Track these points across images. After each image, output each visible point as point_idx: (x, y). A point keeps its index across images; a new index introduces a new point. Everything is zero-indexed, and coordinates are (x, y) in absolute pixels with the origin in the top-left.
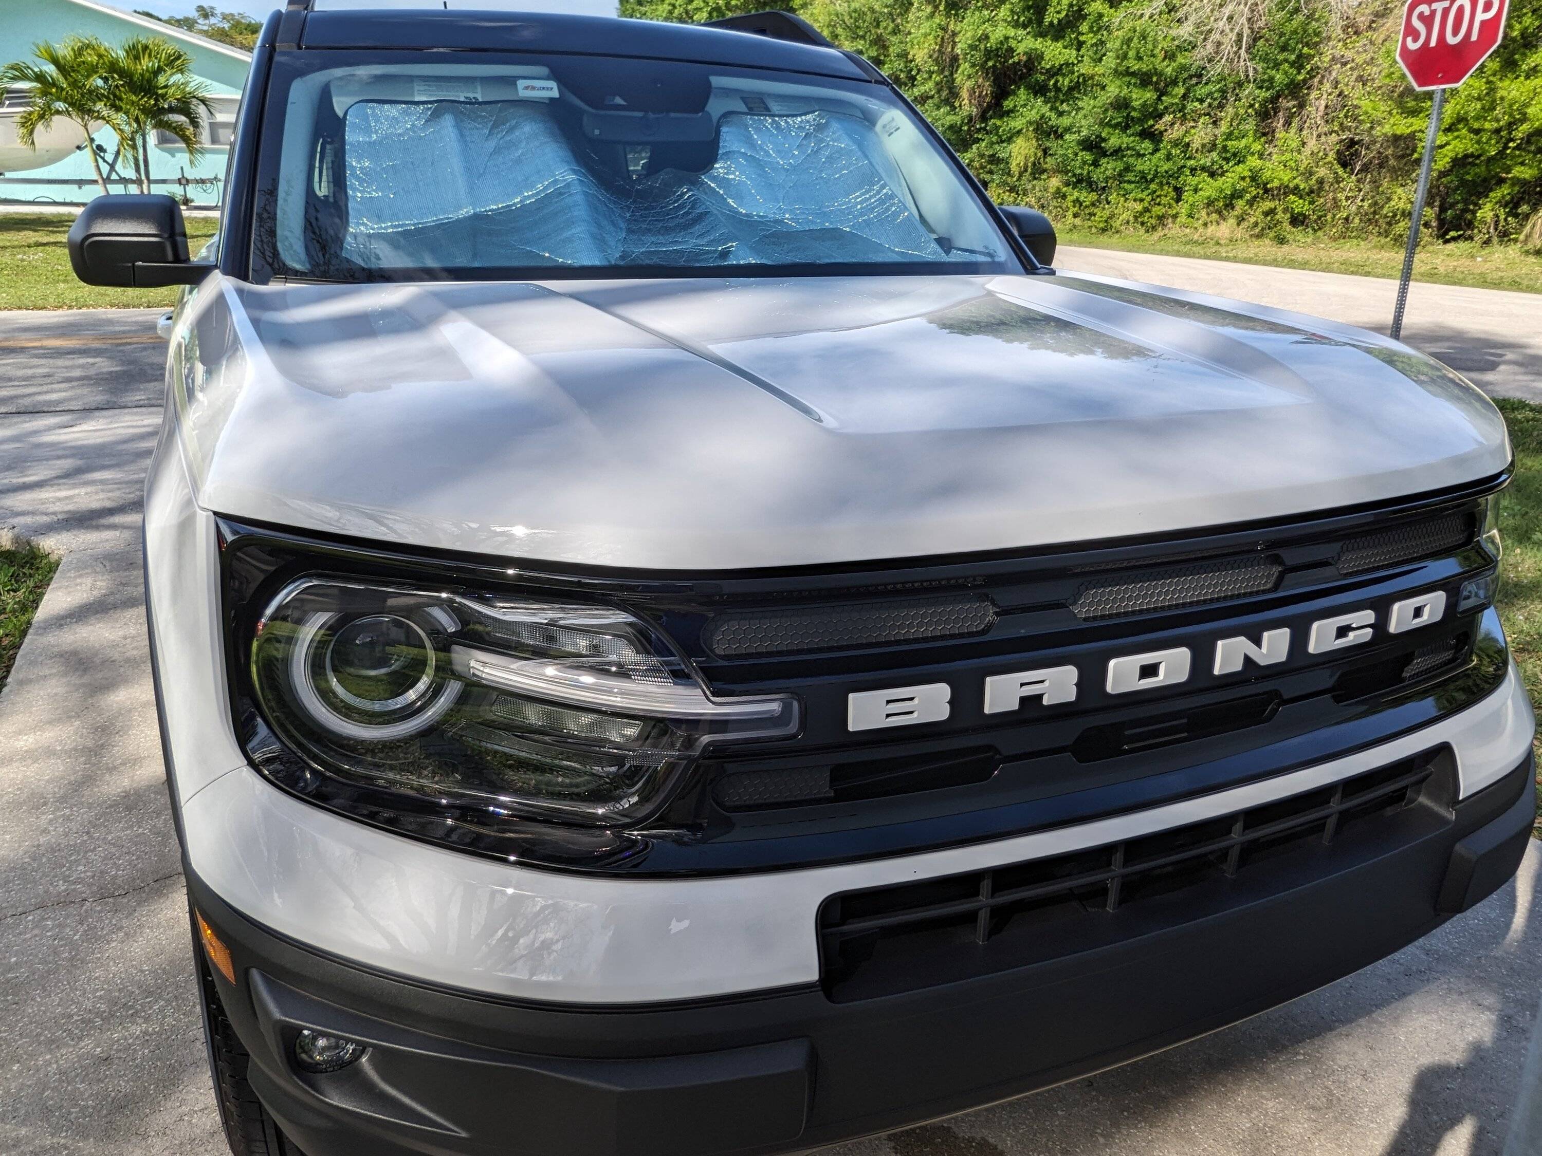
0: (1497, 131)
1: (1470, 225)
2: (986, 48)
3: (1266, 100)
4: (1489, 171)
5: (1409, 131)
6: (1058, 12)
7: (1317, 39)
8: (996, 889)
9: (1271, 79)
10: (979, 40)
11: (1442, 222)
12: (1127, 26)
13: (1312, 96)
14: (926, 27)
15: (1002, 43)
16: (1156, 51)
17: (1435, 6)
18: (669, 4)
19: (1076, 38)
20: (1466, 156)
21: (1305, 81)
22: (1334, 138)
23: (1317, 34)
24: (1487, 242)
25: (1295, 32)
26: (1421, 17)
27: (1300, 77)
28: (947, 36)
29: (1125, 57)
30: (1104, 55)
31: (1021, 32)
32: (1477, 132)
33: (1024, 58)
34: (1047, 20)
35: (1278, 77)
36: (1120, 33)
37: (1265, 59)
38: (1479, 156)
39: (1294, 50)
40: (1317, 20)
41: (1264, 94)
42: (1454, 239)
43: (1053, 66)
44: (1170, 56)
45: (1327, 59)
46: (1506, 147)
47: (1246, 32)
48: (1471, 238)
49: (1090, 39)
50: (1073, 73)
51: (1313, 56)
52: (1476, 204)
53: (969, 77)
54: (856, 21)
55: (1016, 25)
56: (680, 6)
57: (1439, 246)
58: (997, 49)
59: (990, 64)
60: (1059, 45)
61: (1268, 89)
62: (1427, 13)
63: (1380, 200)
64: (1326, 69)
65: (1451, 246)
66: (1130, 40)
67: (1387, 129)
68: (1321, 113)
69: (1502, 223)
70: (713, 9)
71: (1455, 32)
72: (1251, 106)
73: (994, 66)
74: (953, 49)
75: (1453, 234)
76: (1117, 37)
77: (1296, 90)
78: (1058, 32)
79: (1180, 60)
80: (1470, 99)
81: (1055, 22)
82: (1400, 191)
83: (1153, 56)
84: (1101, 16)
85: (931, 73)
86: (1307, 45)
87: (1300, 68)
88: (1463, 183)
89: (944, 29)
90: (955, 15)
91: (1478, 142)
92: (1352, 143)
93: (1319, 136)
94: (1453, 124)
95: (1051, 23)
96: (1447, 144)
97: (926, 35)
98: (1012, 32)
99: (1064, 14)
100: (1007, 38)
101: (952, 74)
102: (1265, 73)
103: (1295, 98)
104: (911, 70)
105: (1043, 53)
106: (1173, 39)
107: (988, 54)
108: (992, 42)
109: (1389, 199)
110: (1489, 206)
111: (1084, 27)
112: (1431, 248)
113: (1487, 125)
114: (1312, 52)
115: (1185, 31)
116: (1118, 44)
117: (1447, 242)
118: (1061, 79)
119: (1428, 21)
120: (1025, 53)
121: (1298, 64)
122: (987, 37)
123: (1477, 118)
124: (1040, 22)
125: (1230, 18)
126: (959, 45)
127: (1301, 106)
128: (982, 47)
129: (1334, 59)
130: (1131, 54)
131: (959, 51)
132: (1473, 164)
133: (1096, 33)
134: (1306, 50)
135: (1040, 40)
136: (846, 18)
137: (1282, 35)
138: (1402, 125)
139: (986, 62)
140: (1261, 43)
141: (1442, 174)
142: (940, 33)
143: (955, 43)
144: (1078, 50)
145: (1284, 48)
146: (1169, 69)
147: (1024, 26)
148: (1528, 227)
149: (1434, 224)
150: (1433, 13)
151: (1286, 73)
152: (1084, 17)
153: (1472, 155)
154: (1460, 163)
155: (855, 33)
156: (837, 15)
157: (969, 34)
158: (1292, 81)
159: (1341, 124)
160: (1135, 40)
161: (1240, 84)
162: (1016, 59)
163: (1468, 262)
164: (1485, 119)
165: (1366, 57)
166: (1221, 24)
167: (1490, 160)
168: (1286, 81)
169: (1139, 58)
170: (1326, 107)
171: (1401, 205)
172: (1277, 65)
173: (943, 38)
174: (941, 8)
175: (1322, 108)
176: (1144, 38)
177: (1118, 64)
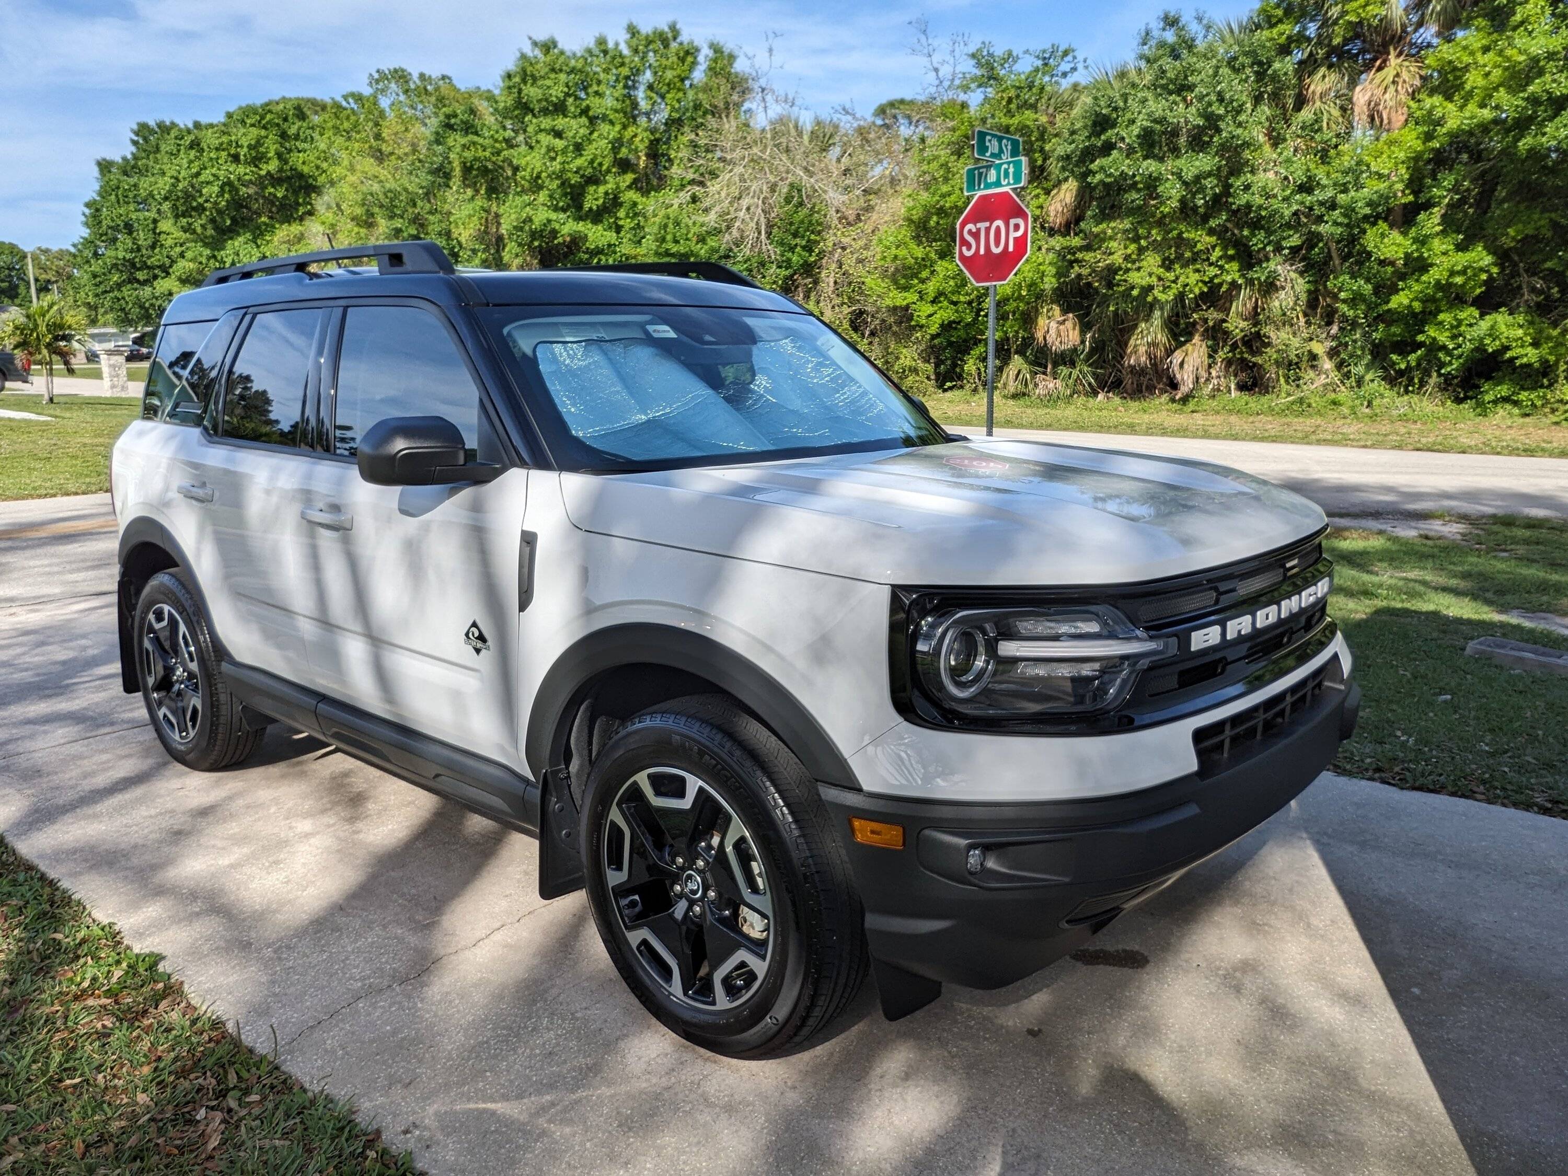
0: (970, 303)
1: (960, 377)
2: (531, 229)
3: (786, 278)
4: (968, 334)
5: (905, 303)
6: (596, 199)
7: (820, 228)
8: (1233, 726)
9: (789, 261)
10: (524, 222)
11: (937, 375)
12: (662, 213)
13: (823, 275)
14: (467, 209)
15: (545, 225)
16: (690, 236)
17: (979, 225)
18: (172, 177)
19: (615, 222)
20: (951, 323)
21: (815, 261)
22: (846, 310)
23: (820, 224)
24: (975, 390)
25: (802, 222)
26: (970, 232)
27: (812, 259)
28: (490, 218)
29: (663, 240)
30: (644, 237)
31: (562, 216)
32: (955, 303)
33: (568, 239)
34: (587, 206)
35: (795, 259)
36: (657, 219)
37: (782, 244)
38: (959, 323)
39: (803, 237)
40: (818, 212)
41: (784, 273)
42: (951, 388)
43: (597, 247)
44: (702, 240)
45: (831, 244)
46: (978, 315)
47: (763, 221)
48: (962, 387)
49: (627, 224)
50: (615, 253)
51: (819, 242)
52: (962, 360)
53: (517, 255)
54: (392, 200)
55: (556, 209)
56: (184, 179)
57: (940, 394)
58: (541, 231)
59: (536, 244)
60: (600, 227)
61: (787, 269)
62: (974, 230)
63: (891, 359)
64: (830, 253)
65: (949, 394)
66: (666, 226)
67: (888, 302)
68: (832, 289)
69: (983, 374)
70: (224, 184)
71: (997, 244)
72: (774, 282)
73: (540, 246)
74: (497, 229)
75: (948, 384)
76: (654, 223)
77: (808, 269)
78: (596, 217)
79: (712, 243)
80: (946, 278)
81: (595, 208)
82: (904, 351)
83: (687, 239)
84: (635, 204)
85: (474, 251)
86: (813, 232)
87: (810, 251)
88: (950, 344)
89: (487, 211)
90: (497, 198)
91: (957, 311)
92: (861, 313)
93: (833, 307)
94: (936, 298)
95: (591, 209)
96: (935, 313)
97: (470, 216)
98: (553, 216)
99: (601, 201)
100: (549, 221)
101: (498, 251)
102: (783, 256)
103: (811, 276)
104: (454, 247)
105: (586, 236)
106: (702, 226)
107: (534, 235)
108: (537, 224)
109: (898, 358)
110: (971, 361)
111: (621, 213)
112: (935, 397)
113: (962, 299)
114: (818, 238)
115: (711, 218)
116: (655, 229)
117: (945, 391)
118: (603, 258)
119: (976, 235)
120: (570, 235)
121: (809, 249)
122: (531, 220)
123: (953, 293)
124: (580, 207)
125: (748, 209)
126: (504, 226)
127: (816, 282)
128: (527, 228)
129: (834, 245)
130: (669, 237)
131: (504, 232)
132: (956, 328)
133: (632, 218)
134: (813, 237)
135: (581, 223)
136: (381, 197)
137: (791, 224)
138: (900, 299)
139: (532, 242)
140: (775, 230)
141: (933, 337)
142: (484, 215)
143: (499, 224)
144: (618, 232)
145: (795, 235)
146: (703, 251)
147: (564, 210)
148: (1004, 376)
149: (933, 377)
150: (979, 230)
151: (800, 255)
152: (621, 205)
153: (954, 322)
154: (947, 327)
155: (392, 212)
156: (372, 194)
157: (513, 216)
158: (806, 262)
159: (849, 298)
160: (671, 226)
161: (762, 264)
162: (560, 240)
163: (966, 407)
164: (959, 293)
165: (861, 243)
166: (741, 214)
167: (968, 324)
168: (801, 262)
169: (676, 242)
170: (835, 283)
171: (908, 363)
172: (792, 249)
173: (487, 219)
174: (482, 192)
175: (832, 284)
176: (678, 224)
177: (659, 247)
